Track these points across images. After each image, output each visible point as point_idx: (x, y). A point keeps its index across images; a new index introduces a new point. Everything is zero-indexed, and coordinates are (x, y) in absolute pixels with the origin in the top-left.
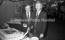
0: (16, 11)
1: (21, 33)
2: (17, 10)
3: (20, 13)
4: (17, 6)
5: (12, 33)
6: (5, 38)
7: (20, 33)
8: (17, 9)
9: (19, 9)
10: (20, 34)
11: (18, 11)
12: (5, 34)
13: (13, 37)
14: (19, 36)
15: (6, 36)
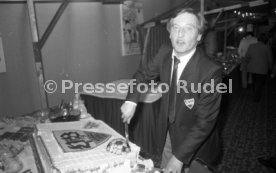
0: (126, 43)
1: (124, 149)
2: (129, 39)
3: (142, 50)
4: (127, 22)
5: (88, 146)
6: (54, 168)
7: (120, 147)
8: (130, 31)
9: (135, 35)
10: (120, 151)
11: (135, 41)
12: (59, 148)
13: (88, 167)
14: (115, 166)
15: (60, 157)
